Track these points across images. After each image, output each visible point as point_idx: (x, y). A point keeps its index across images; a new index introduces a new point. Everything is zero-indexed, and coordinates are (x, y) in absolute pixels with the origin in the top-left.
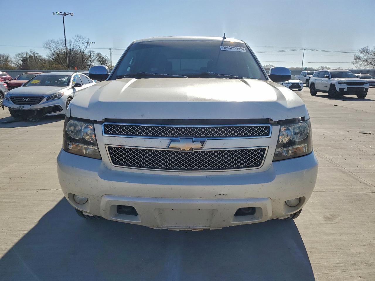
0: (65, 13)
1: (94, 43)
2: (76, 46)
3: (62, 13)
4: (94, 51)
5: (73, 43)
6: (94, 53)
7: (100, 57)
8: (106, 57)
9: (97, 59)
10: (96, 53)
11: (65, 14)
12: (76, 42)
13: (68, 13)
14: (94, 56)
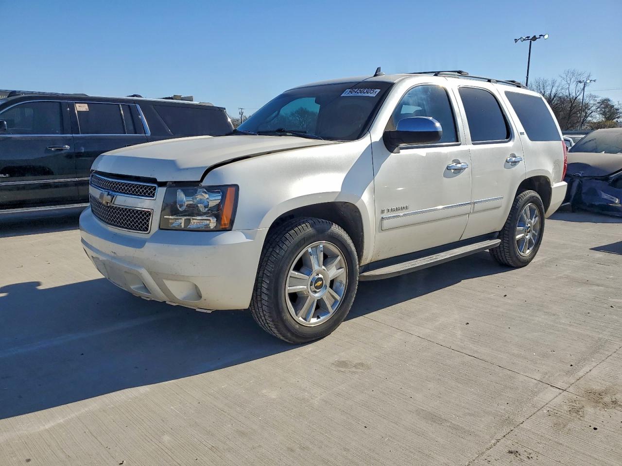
0: (535, 36)
1: (594, 81)
2: (562, 89)
3: (529, 37)
4: (596, 95)
5: (557, 84)
6: (596, 99)
7: (607, 106)
8: (619, 104)
9: (599, 109)
10: (598, 100)
11: (534, 38)
12: (564, 82)
13: (540, 36)
14: (594, 104)
